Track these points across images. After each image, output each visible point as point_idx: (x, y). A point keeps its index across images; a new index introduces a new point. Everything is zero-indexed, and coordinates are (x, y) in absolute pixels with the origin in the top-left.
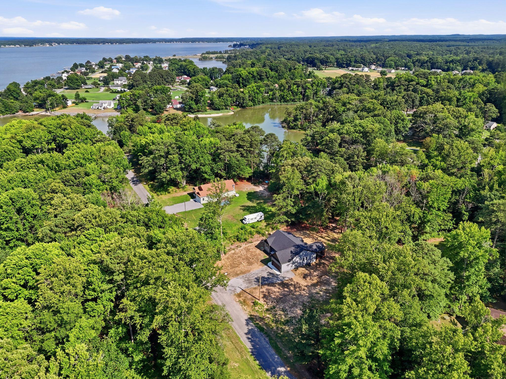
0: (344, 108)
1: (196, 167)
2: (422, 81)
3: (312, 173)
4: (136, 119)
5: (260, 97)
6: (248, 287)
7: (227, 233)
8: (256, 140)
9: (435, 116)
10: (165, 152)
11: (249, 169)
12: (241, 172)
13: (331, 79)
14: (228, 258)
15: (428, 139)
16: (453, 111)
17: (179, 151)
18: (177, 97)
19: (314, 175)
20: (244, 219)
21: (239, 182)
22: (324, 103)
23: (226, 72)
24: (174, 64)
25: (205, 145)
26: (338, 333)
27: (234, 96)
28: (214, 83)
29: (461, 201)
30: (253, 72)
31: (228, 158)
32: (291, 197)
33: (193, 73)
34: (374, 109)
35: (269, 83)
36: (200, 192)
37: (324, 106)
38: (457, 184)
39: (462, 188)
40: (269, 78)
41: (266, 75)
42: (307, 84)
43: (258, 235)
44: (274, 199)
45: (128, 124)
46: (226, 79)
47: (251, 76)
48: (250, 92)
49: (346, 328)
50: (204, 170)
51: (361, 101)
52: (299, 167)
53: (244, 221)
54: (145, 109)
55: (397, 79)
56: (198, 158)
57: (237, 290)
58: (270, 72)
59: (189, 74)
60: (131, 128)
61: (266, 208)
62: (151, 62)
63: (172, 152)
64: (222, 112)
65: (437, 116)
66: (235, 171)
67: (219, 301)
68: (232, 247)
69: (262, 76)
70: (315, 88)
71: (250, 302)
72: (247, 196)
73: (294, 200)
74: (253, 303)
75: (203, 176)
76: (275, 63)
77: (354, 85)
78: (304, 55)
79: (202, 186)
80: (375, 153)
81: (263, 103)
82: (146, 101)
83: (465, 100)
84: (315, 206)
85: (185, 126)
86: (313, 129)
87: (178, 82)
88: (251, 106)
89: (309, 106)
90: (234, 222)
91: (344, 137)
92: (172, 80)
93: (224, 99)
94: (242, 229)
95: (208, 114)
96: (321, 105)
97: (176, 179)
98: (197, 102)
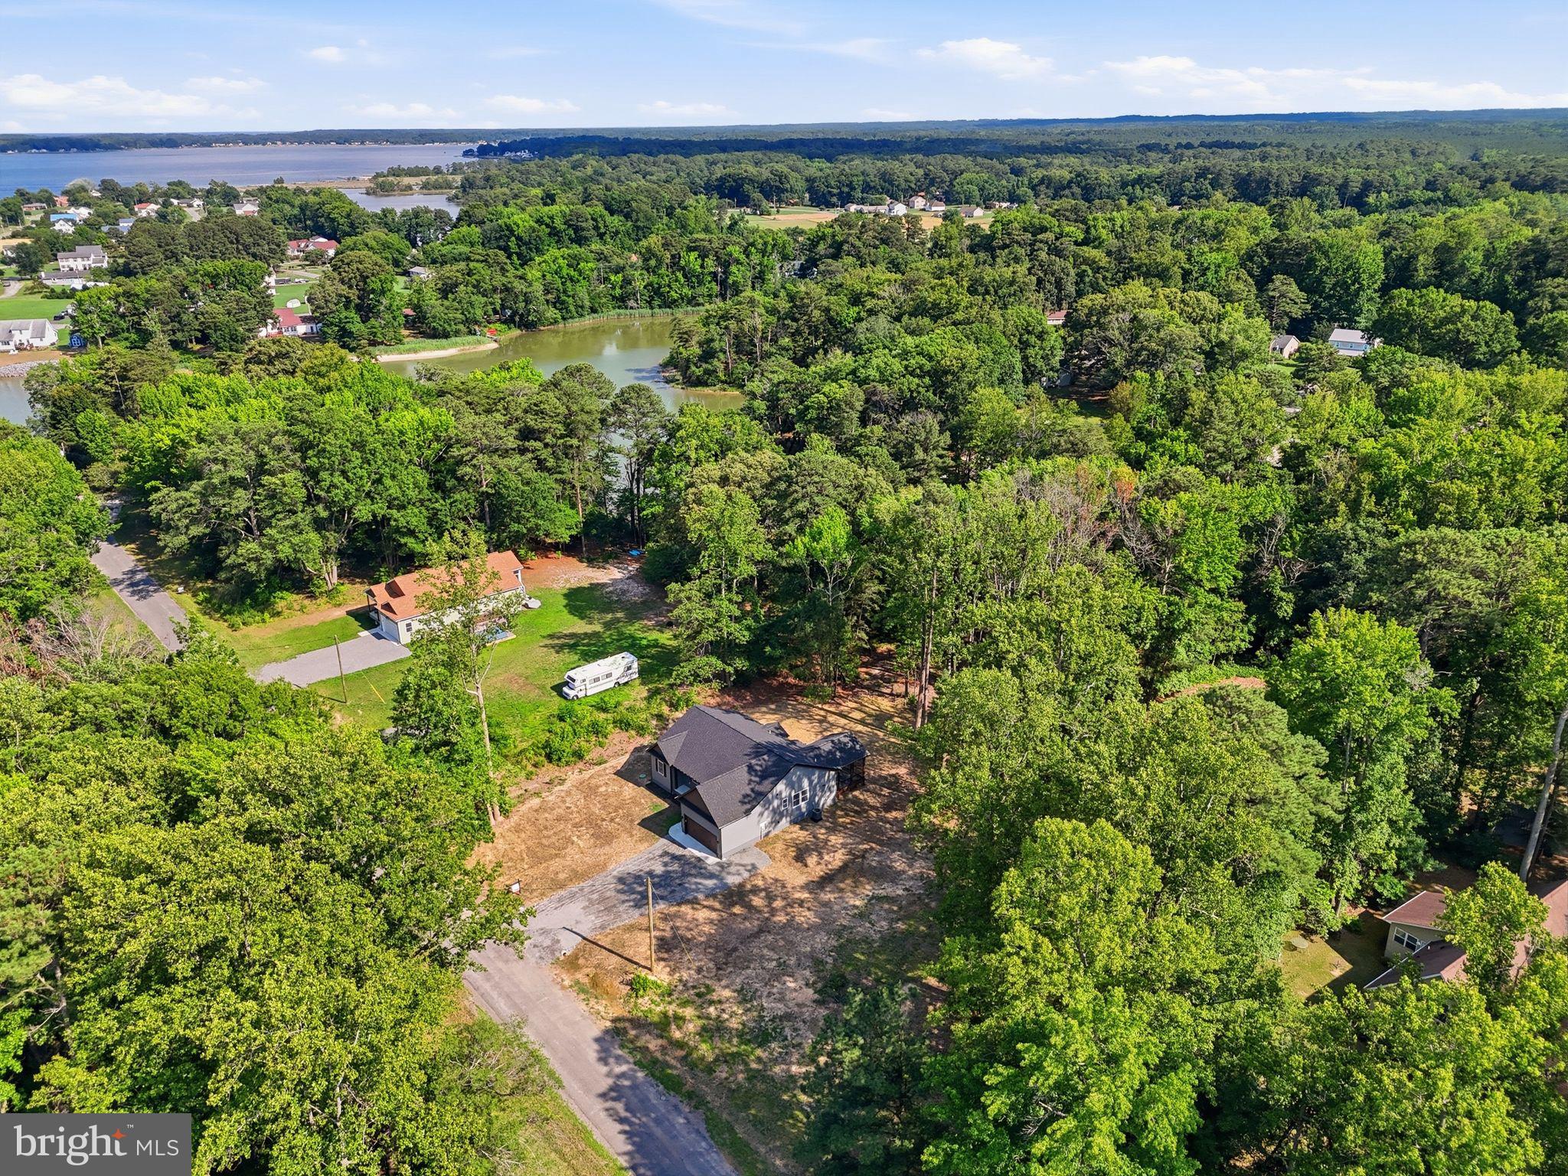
0: (856, 309)
1: (374, 516)
2: (1072, 229)
3: (796, 501)
4: (139, 371)
5: (582, 292)
6: (602, 927)
7: (505, 738)
8: (587, 408)
9: (1134, 319)
10: (248, 469)
11: (569, 511)
12: (540, 522)
13: (802, 232)
14: (518, 829)
15: (1124, 389)
16: (1182, 301)
17: (304, 459)
18: (294, 304)
19: (802, 506)
20: (566, 684)
21: (535, 560)
22: (792, 298)
23: (459, 219)
24: (277, 201)
25: (402, 433)
26: (997, 1074)
27: (495, 290)
28: (421, 256)
29: (1266, 558)
30: (551, 218)
31: (489, 477)
32: (729, 589)
33: (348, 229)
34: (952, 309)
35: (607, 249)
36: (395, 603)
37: (795, 306)
38: (1251, 503)
39: (1268, 516)
40: (607, 237)
41: (596, 228)
42: (730, 248)
43: (625, 735)
44: (671, 599)
45: (107, 388)
46: (462, 240)
47: (548, 230)
48: (548, 277)
49: (1027, 1050)
50: (402, 522)
51: (907, 287)
52: (745, 484)
53: (565, 689)
54: (175, 345)
55: (999, 226)
56: (379, 481)
57: (563, 943)
58: (609, 218)
59: (335, 231)
60: (121, 404)
61: (640, 635)
62: (197, 202)
63: (274, 464)
64: (456, 345)
65: (1141, 316)
66: (518, 520)
67: (495, 995)
68: (532, 786)
69: (583, 229)
70: (756, 258)
71: (616, 983)
72: (565, 602)
73: (739, 599)
74: (630, 983)
75: (400, 546)
76: (617, 190)
77: (876, 247)
78: (706, 172)
79: (402, 581)
80: (977, 433)
81: (593, 310)
82: (178, 315)
83: (1204, 274)
84: (815, 610)
85: (323, 376)
86: (770, 376)
87: (297, 258)
88: (556, 322)
89: (745, 310)
90: (532, 696)
91: (874, 393)
92: (271, 251)
93: (460, 302)
94: (562, 719)
95: (409, 351)
96: (784, 305)
97: (297, 560)
98: (366, 311)
